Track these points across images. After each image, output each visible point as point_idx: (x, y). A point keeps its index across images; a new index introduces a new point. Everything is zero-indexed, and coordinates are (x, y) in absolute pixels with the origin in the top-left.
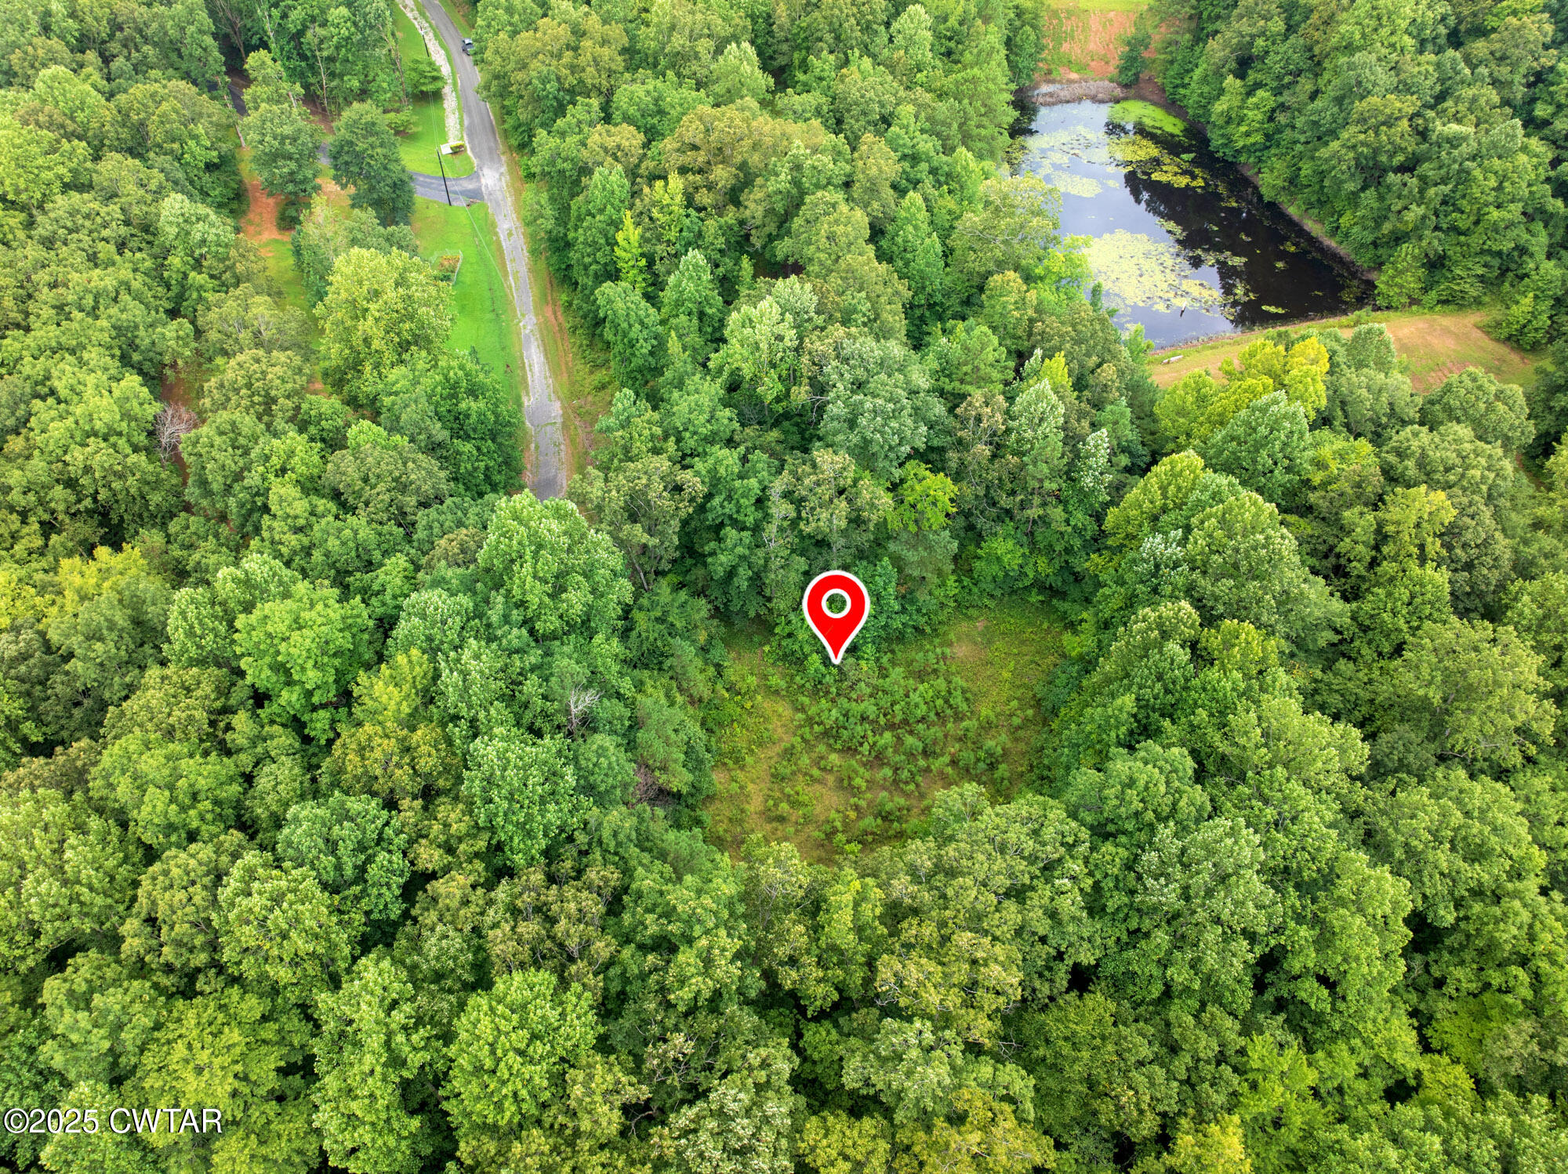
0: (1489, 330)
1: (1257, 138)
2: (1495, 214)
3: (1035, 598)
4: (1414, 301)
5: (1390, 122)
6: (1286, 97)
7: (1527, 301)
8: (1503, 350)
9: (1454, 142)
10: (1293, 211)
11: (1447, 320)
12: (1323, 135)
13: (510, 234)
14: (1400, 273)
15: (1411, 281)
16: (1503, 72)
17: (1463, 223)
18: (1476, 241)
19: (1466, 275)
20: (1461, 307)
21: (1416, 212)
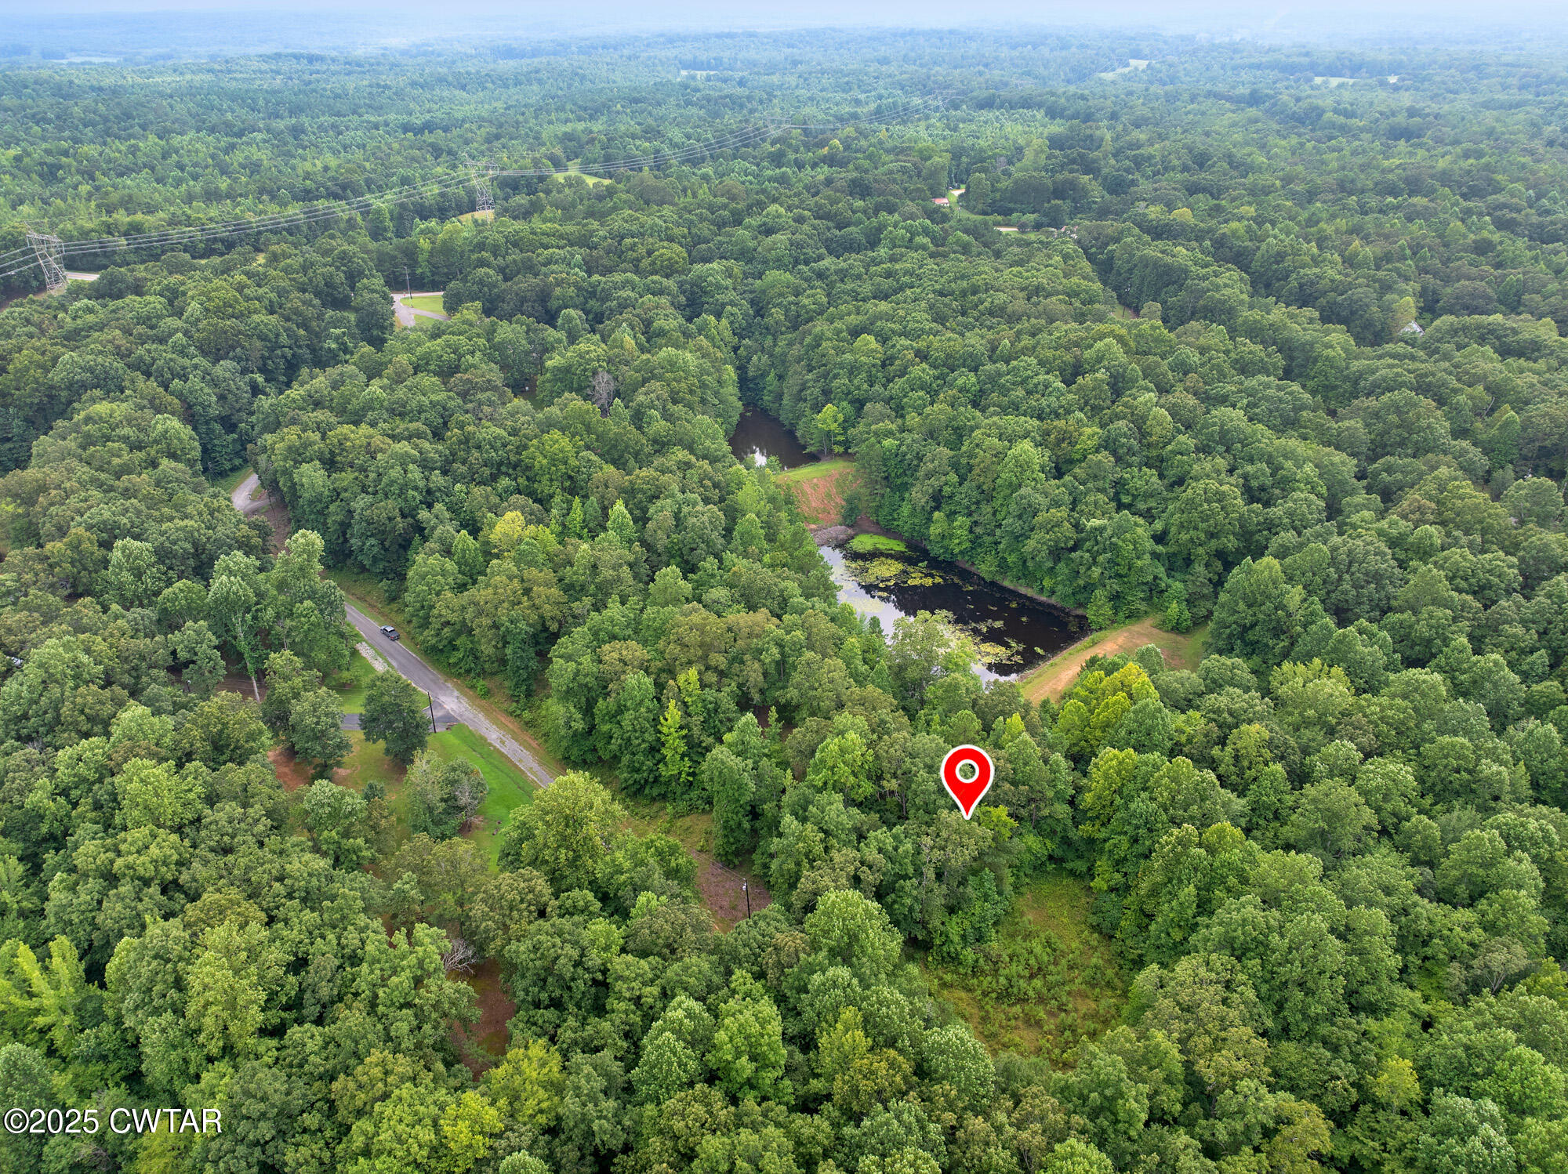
0: (1161, 626)
1: (968, 545)
2: (1139, 563)
3: (1050, 867)
4: (1113, 622)
5: (1058, 525)
6: (976, 517)
7: (1174, 605)
8: (1173, 636)
9: (1102, 529)
10: (1006, 583)
11: (1137, 628)
12: (1019, 538)
13: (503, 742)
14: (1100, 607)
15: (1107, 610)
16: (1100, 484)
17: (1123, 572)
18: (1133, 579)
19: (1136, 599)
20: (1139, 618)
21: (1096, 571)
